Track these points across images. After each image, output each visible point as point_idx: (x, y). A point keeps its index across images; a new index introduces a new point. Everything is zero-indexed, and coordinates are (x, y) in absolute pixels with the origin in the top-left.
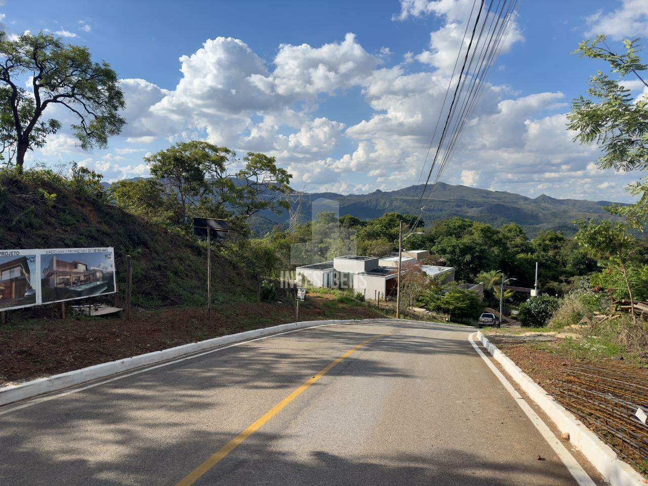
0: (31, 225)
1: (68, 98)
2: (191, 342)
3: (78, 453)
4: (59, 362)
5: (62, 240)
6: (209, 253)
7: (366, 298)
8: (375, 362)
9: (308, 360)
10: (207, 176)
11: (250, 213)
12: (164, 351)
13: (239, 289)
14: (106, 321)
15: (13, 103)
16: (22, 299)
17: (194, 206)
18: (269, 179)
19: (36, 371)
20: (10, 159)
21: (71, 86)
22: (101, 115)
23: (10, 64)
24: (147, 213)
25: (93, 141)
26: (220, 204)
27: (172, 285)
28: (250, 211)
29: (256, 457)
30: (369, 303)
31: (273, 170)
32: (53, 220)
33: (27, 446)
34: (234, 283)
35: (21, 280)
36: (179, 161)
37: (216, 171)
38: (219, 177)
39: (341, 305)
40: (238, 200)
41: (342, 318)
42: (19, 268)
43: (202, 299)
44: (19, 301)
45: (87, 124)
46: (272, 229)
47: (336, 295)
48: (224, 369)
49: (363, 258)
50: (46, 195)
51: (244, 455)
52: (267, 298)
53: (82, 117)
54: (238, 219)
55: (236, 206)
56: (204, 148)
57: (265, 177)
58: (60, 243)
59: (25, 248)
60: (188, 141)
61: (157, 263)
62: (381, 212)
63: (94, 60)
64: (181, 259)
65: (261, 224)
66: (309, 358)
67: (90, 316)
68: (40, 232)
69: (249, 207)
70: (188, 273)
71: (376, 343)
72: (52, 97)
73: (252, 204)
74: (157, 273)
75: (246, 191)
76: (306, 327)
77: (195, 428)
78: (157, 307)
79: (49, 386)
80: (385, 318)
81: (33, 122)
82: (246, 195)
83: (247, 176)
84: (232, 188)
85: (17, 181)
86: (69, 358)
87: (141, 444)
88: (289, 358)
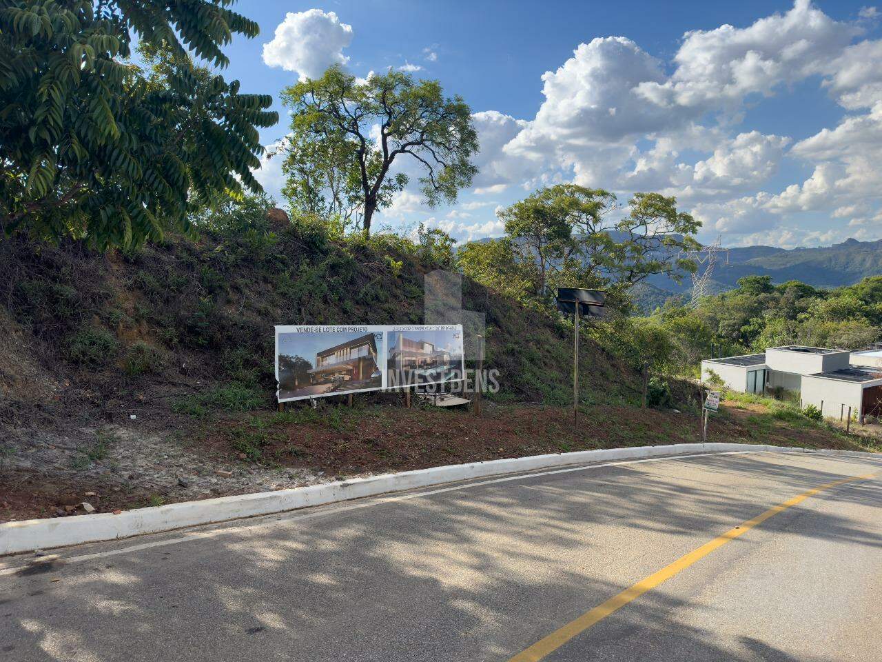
0: (377, 298)
1: (416, 146)
2: (552, 452)
3: (430, 571)
4: (405, 458)
5: (407, 315)
6: (577, 335)
7: (825, 415)
8: (846, 521)
9: (726, 501)
10: (575, 231)
11: (634, 280)
12: (520, 459)
13: (614, 387)
14: (453, 414)
15: (361, 158)
16: (368, 381)
17: (557, 272)
18: (664, 230)
19: (383, 465)
20: (357, 223)
21: (421, 131)
22: (451, 163)
23: (359, 113)
24: (500, 283)
25: (442, 195)
26: (591, 267)
27: (528, 376)
28: (634, 277)
29: (654, 625)
30: (830, 424)
31: (671, 216)
32: (398, 292)
33: (377, 552)
34: (607, 379)
35: (368, 359)
36: (540, 213)
37: (588, 224)
38: (591, 231)
39: (779, 424)
40: (616, 261)
41: (780, 443)
42: (367, 346)
43: (565, 397)
44: (366, 383)
45: (436, 176)
46: (663, 302)
47: (771, 406)
48: (599, 495)
49: (820, 351)
50: (393, 263)
51: (636, 619)
52: (657, 403)
53: (431, 168)
54: (615, 288)
55: (614, 270)
56: (572, 194)
57: (658, 227)
58: (405, 318)
59: (371, 324)
60: (551, 186)
61: (510, 346)
62: (855, 276)
63: (445, 95)
64: (538, 342)
65: (647, 295)
66: (727, 498)
67: (435, 406)
68: (386, 306)
69: (632, 271)
70: (547, 361)
71: (847, 490)
72: (400, 147)
73: (637, 267)
74: (510, 359)
75: (629, 248)
76: (721, 452)
77: (567, 568)
78: (510, 402)
79: (396, 485)
80: (861, 450)
81: (380, 179)
82: (627, 255)
83: (631, 227)
84: (609, 245)
85: (364, 248)
86: (415, 454)
87: (500, 575)
88: (692, 493)
